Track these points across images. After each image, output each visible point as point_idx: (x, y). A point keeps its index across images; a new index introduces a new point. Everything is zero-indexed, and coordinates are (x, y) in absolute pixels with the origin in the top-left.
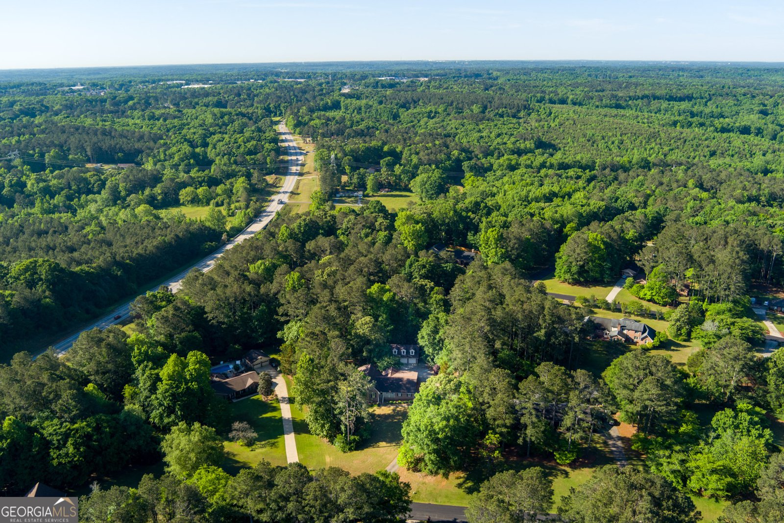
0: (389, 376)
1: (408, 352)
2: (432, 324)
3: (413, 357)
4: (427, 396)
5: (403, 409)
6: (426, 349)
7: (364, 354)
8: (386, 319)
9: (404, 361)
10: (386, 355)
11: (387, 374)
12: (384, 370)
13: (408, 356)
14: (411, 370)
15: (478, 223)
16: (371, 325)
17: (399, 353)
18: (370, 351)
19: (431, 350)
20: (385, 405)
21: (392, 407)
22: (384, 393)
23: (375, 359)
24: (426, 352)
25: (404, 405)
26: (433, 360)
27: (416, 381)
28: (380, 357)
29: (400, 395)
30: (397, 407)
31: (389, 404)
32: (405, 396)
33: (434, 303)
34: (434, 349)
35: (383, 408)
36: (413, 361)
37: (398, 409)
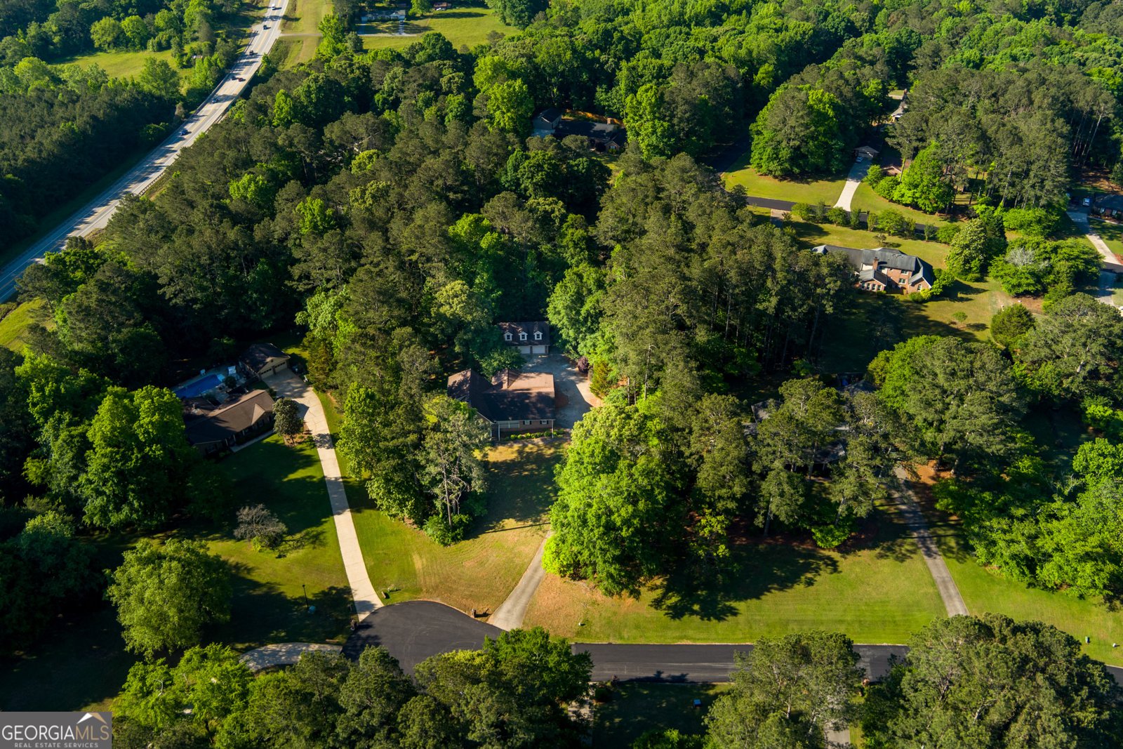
0: (505, 387)
1: (531, 336)
2: (572, 289)
3: (540, 343)
4: (592, 455)
5: (535, 449)
6: (564, 333)
7: (457, 349)
8: (489, 280)
9: (525, 350)
10: (494, 347)
11: (501, 384)
12: (494, 374)
13: (531, 342)
14: (538, 370)
15: (614, 71)
16: (464, 298)
17: (516, 337)
18: (466, 344)
19: (571, 333)
20: (503, 443)
21: (516, 447)
22: (499, 422)
23: (477, 357)
24: (564, 336)
25: (536, 440)
26: (575, 348)
27: (553, 396)
28: (485, 352)
29: (527, 422)
30: (525, 446)
31: (510, 440)
32: (536, 424)
33: (571, 244)
34: (578, 332)
35: (501, 448)
36: (540, 350)
37: (527, 450)
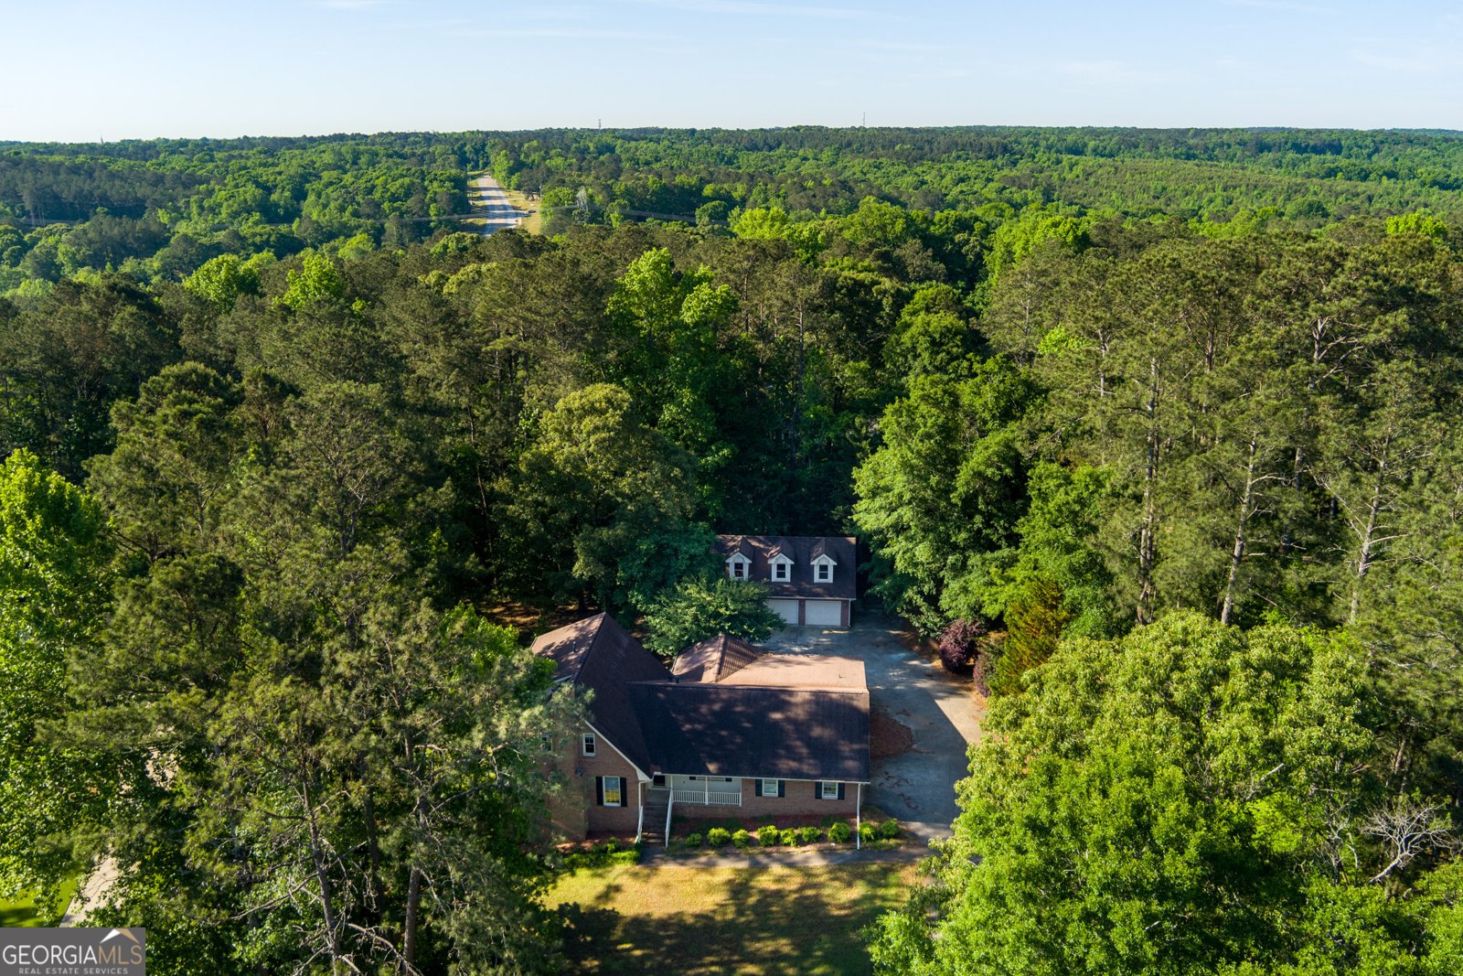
0: (709, 677)
1: (802, 570)
2: (929, 418)
3: (829, 591)
5: (795, 882)
6: (896, 548)
7: (578, 569)
8: (695, 411)
9: (787, 611)
10: (691, 572)
11: (698, 673)
12: (684, 648)
13: (802, 587)
14: (825, 652)
16: (613, 418)
17: (759, 570)
18: (608, 557)
19: (922, 552)
20: (682, 854)
21: (727, 869)
22: (672, 780)
23: (636, 597)
24: (900, 565)
25: (798, 853)
26: (933, 600)
27: (864, 704)
28: (661, 582)
29: (770, 788)
30: (757, 868)
31: (705, 844)
32: (800, 799)
33: (923, 343)
34: (944, 546)
35: (670, 871)
36: (827, 614)
37: (765, 882)
